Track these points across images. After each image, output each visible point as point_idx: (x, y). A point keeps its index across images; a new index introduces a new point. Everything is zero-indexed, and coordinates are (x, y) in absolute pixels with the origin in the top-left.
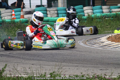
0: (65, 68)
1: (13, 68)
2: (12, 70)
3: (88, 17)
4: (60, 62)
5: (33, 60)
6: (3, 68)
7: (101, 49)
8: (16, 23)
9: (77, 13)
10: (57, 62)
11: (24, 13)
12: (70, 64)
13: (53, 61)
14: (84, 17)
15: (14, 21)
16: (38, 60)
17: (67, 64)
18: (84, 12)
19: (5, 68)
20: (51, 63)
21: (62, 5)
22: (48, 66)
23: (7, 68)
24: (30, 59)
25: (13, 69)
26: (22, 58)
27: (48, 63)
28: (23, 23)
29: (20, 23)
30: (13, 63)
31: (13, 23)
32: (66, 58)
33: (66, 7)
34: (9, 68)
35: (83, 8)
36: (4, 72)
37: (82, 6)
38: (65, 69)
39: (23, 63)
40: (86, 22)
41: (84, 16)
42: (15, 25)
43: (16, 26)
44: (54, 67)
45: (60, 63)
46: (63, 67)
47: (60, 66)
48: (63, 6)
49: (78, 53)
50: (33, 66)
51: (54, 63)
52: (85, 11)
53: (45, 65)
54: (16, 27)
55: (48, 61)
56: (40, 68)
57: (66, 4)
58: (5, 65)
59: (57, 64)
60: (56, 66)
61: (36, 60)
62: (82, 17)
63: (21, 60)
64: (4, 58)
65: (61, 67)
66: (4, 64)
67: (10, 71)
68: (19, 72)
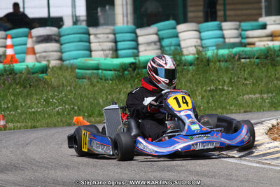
3: (198, 58)
7: (254, 165)
8: (16, 74)
9: (163, 39)
11: (34, 39)
15: (13, 69)
18: (177, 36)
28: (33, 73)
29: (28, 74)
31: (10, 74)
35: (175, 28)
37: (173, 22)
40: (191, 71)
42: (14, 79)
43: (17, 81)
52: (180, 35)
54: (17, 84)
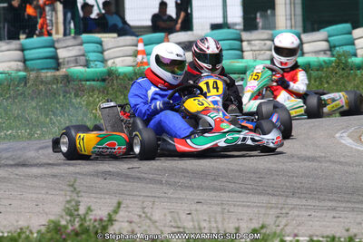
0: (296, 213)
1: (141, 213)
2: (136, 219)
4: (280, 195)
5: (200, 188)
6: (109, 214)
10: (274, 195)
12: (310, 202)
13: (260, 194)
14: (354, 59)
15: (143, 73)
16: (215, 189)
17: (304, 202)
19: (116, 212)
20: (255, 199)
21: (289, 24)
22: (245, 209)
23: (121, 213)
24: (192, 187)
25: (140, 216)
26: (168, 183)
27: (244, 198)
30: (141, 198)
32: (299, 185)
33: (300, 30)
34: (129, 212)
35: (351, 33)
36: (112, 224)
37: (347, 26)
38: (298, 216)
39: (170, 198)
40: (360, 76)
41: (355, 55)
44: (263, 211)
45: (281, 200)
46: (291, 213)
47: (281, 209)
48: (291, 27)
49: (338, 167)
50: (199, 206)
51: (264, 199)
53: (234, 206)
55: (244, 193)
56: (223, 213)
57: (299, 19)
58: (115, 205)
59: (274, 200)
60: (271, 208)
61: (207, 189)
62: (349, 60)
63: (165, 188)
64: (114, 184)
65: (284, 211)
66: (115, 201)
67: (131, 222)
68: (157, 224)
